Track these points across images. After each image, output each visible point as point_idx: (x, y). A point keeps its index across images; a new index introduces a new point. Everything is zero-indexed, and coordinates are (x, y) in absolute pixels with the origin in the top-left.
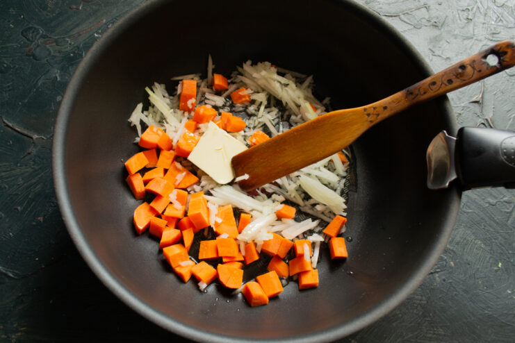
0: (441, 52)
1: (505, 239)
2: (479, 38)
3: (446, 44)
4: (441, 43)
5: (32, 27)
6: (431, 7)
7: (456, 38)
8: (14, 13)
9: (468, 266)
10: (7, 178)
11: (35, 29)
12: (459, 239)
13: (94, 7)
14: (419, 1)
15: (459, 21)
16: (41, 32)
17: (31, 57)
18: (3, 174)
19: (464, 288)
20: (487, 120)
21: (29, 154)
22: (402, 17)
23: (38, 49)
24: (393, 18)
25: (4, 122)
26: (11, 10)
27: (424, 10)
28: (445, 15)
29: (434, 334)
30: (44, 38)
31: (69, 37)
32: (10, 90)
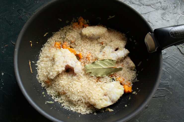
0: (165, 18)
2: (179, 13)
3: (167, 16)
4: (166, 15)
5: (20, 9)
6: (162, 2)
7: (171, 13)
8: (14, 4)
9: (177, 94)
11: (22, 9)
12: (173, 84)
13: (43, 2)
14: (158, 0)
15: (172, 8)
16: (24, 11)
17: (21, 20)
19: (175, 101)
22: (152, 6)
23: (23, 17)
24: (149, 6)
25: (12, 43)
26: (13, 3)
27: (159, 4)
28: (167, 5)
29: (166, 117)
30: (25, 13)
32: (13, 31)
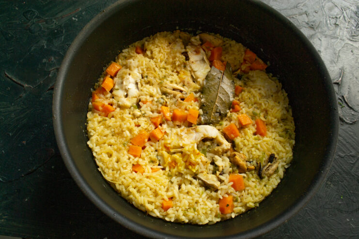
1: (349, 182)
2: (343, 38)
3: (318, 41)
4: (315, 40)
5: (29, 11)
6: (311, 14)
7: (326, 37)
9: (320, 199)
10: (4, 113)
11: (33, 11)
14: (302, 10)
15: (329, 25)
16: (36, 14)
17: (28, 31)
18: (2, 110)
19: (315, 214)
20: (343, 97)
21: (20, 97)
23: (33, 26)
25: (6, 74)
27: (304, 16)
28: (319, 21)
30: (38, 18)
31: (55, 19)
32: (11, 53)
